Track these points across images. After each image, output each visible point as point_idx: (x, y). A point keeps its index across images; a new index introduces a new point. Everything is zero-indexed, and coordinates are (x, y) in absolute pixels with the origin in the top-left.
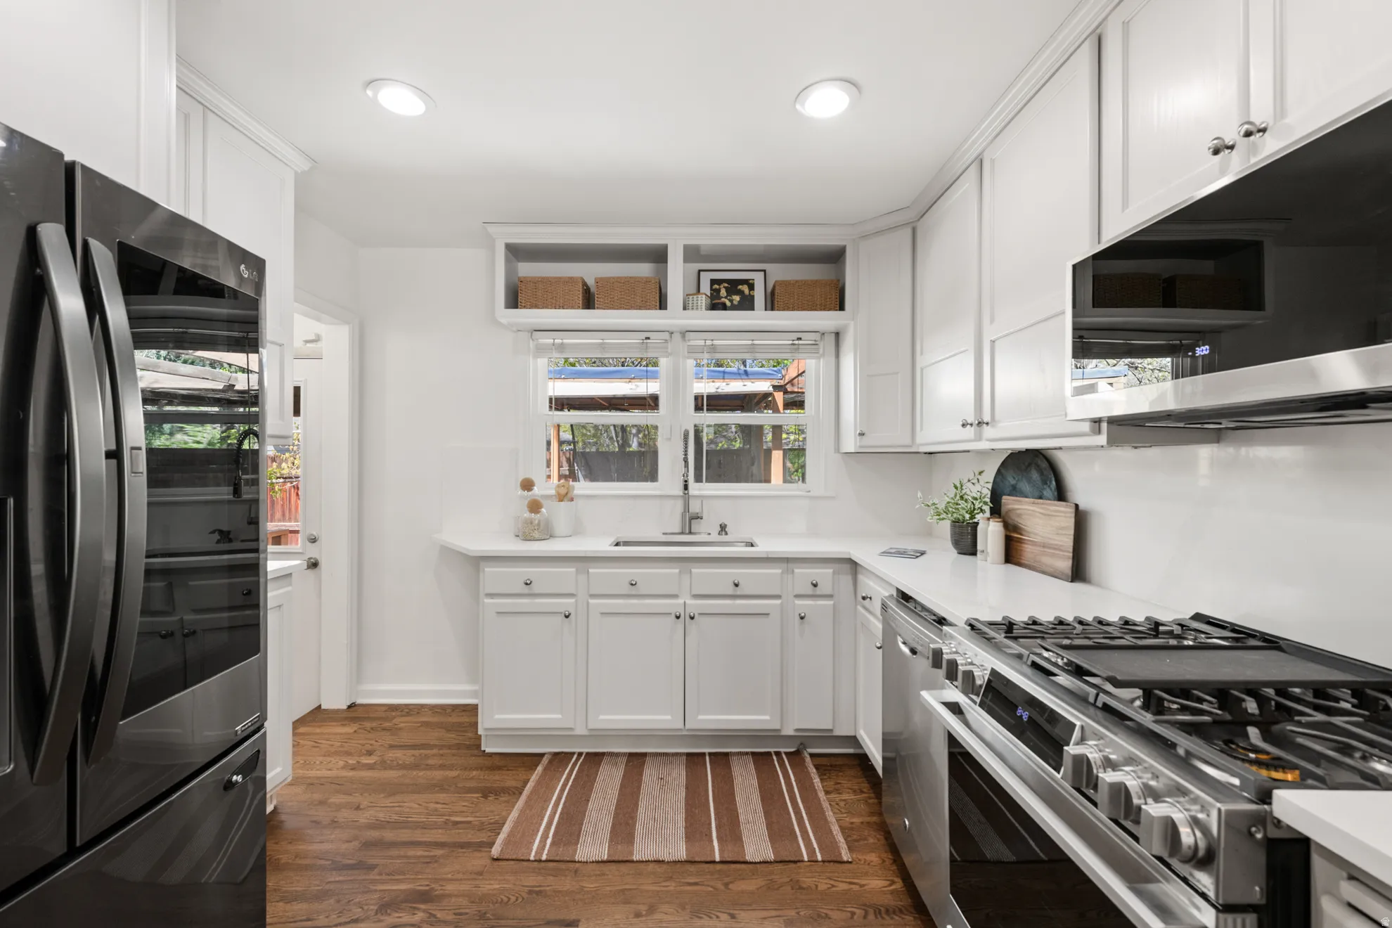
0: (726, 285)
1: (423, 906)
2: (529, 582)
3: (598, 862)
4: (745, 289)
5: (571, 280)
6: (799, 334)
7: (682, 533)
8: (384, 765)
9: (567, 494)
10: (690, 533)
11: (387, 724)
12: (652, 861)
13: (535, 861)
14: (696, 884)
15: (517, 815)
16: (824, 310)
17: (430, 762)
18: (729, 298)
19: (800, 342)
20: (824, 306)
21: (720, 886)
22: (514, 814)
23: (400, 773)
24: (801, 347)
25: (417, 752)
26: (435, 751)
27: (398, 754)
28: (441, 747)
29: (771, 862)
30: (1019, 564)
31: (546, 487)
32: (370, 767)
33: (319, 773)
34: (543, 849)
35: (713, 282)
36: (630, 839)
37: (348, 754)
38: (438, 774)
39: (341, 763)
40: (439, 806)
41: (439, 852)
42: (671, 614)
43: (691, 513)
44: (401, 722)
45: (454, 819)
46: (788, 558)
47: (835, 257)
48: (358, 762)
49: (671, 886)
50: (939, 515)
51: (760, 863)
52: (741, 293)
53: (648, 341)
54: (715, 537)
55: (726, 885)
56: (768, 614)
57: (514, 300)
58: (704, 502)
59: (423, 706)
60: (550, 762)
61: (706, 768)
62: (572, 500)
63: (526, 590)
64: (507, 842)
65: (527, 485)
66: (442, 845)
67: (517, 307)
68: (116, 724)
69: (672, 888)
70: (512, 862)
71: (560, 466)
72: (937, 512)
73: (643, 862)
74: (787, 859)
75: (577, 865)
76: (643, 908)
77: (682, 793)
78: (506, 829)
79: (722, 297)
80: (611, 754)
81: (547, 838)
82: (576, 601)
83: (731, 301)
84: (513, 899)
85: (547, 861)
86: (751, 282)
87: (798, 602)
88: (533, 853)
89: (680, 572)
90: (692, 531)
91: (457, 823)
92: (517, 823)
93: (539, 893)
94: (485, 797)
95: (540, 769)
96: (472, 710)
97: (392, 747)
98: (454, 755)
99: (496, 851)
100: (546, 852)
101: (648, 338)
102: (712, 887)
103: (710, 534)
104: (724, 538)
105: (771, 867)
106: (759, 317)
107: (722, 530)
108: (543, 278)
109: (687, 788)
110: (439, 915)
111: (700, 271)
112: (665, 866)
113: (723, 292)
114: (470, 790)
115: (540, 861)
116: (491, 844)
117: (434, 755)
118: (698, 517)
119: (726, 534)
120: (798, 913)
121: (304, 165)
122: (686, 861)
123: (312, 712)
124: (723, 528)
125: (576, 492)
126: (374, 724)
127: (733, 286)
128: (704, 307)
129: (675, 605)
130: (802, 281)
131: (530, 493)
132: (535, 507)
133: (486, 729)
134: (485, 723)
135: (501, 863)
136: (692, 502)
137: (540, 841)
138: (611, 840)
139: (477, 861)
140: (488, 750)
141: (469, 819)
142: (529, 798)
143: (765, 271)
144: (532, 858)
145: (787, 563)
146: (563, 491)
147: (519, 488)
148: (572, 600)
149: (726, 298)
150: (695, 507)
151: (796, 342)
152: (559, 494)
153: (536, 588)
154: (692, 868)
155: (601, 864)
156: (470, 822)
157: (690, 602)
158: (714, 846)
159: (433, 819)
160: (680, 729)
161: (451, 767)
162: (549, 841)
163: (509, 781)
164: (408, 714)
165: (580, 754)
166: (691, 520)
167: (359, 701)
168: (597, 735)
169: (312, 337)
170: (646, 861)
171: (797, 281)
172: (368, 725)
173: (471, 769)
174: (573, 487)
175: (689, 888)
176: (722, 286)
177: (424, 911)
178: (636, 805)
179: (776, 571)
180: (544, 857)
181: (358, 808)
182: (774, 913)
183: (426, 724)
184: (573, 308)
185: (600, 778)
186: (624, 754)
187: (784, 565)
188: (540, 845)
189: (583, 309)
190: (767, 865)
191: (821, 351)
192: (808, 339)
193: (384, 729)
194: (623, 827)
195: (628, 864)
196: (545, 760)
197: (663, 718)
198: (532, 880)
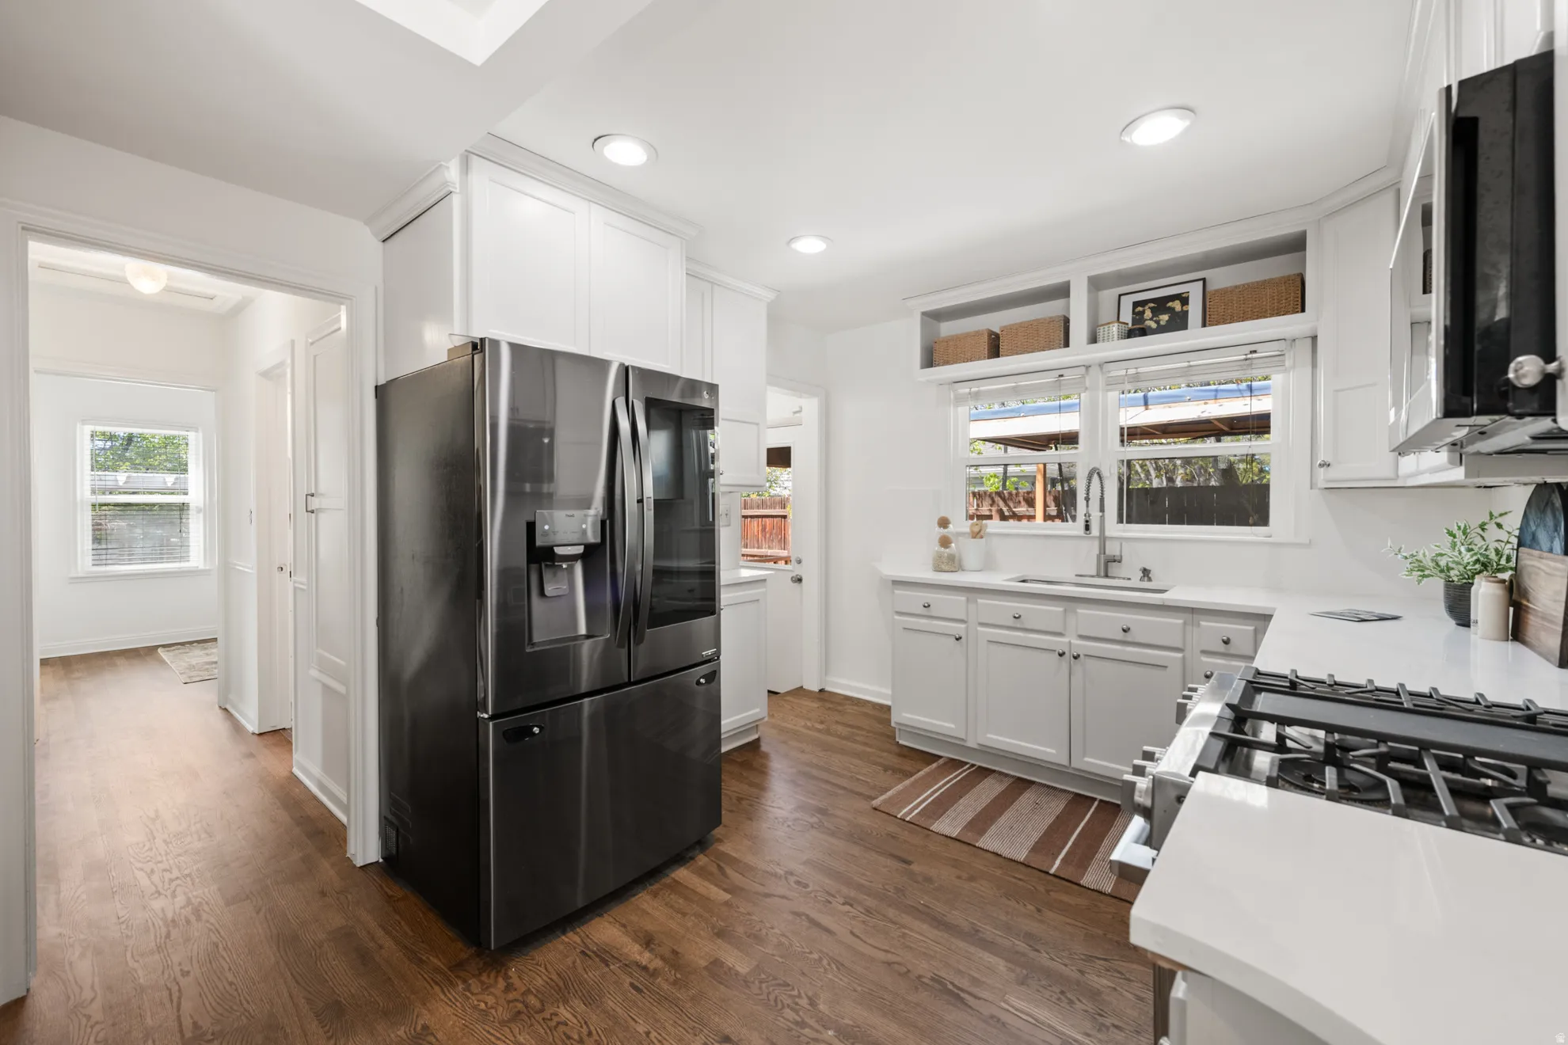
0: (1152, 305)
1: (819, 816)
2: (926, 605)
3: (946, 836)
4: (1177, 305)
5: (978, 334)
6: (1253, 347)
7: (1098, 575)
8: (828, 732)
9: (980, 531)
10: (1107, 576)
11: (840, 708)
12: (991, 852)
13: (900, 819)
14: (1020, 879)
15: (901, 788)
16: (1278, 314)
17: (858, 738)
18: (1155, 319)
19: (1254, 355)
20: (1277, 309)
21: (1041, 889)
22: (900, 787)
23: (837, 739)
24: (1255, 361)
25: (849, 729)
26: (864, 733)
27: (840, 728)
28: (868, 732)
29: (1105, 894)
30: (1524, 642)
31: (960, 525)
32: (819, 731)
33: (789, 726)
34: (910, 814)
35: (1136, 304)
36: (982, 832)
37: (809, 719)
38: (860, 748)
39: (803, 724)
40: (852, 766)
41: (841, 792)
42: (1055, 651)
43: (1108, 556)
44: (849, 708)
45: (858, 776)
46: (1193, 609)
47: (1296, 245)
48: (813, 726)
49: (999, 872)
50: (1422, 571)
51: (1093, 890)
52: (1171, 310)
53: (1062, 378)
54: (1136, 582)
55: (1048, 891)
56: (1166, 667)
57: (930, 358)
58: (1123, 544)
59: (868, 702)
60: (945, 764)
61: (1089, 810)
62: (982, 537)
63: (924, 611)
64: (885, 801)
65: (944, 523)
66: (844, 788)
67: (932, 367)
68: (644, 631)
69: (997, 874)
70: (884, 814)
71: (1046, 506)
72: (1419, 566)
73: (983, 849)
74: (1123, 898)
75: (930, 833)
76: (965, 875)
77: (1050, 820)
78: (889, 793)
79: (1147, 320)
80: (1001, 773)
81: (917, 809)
82: (967, 628)
83: (1157, 322)
84: (875, 833)
85: (908, 822)
86: (1184, 295)
87: (1205, 659)
88: (901, 814)
89: (1065, 611)
90: (1109, 575)
91: (858, 779)
92: (900, 793)
93: (893, 837)
94: (885, 771)
95: (934, 765)
96: (889, 708)
97: (837, 722)
98: (875, 738)
99: (875, 803)
100: (911, 816)
101: (1062, 376)
102: (1033, 886)
103: (1130, 579)
104: (1146, 585)
105: (1102, 897)
106: (1195, 335)
107: (1144, 576)
108: (953, 336)
109: (1057, 817)
110: (826, 823)
111: (1120, 296)
112: (1001, 860)
113: (1148, 314)
114: (875, 763)
115: (904, 820)
116: (874, 799)
117: (862, 735)
118: (1116, 560)
119: (1150, 580)
120: (1105, 934)
121: (771, 296)
122: (1021, 863)
123: (797, 689)
124: (1146, 573)
125: (989, 530)
126: (831, 706)
127: (1161, 305)
128: (1116, 336)
129: (1060, 643)
130: (1244, 285)
131: (946, 530)
132: (945, 542)
133: (896, 723)
134: (896, 718)
135: (877, 812)
136: (1108, 543)
137: (910, 809)
138: (965, 827)
139: (863, 805)
140: (901, 742)
141: (869, 780)
142: (916, 781)
143: (1204, 280)
144: (899, 816)
145: (1193, 613)
146: (976, 529)
147: (936, 525)
148: (963, 626)
149: (1151, 319)
150: (1112, 549)
151: (1249, 356)
152: (972, 532)
153: (933, 611)
154: (1023, 868)
155: (949, 839)
156: (867, 782)
157: (1076, 642)
158: (1054, 863)
159: (845, 772)
160: (1064, 766)
161: (870, 746)
162: (916, 811)
163: (907, 765)
164: (856, 705)
165: (973, 765)
166: (1108, 564)
167: (828, 688)
168: (985, 751)
169: (798, 409)
170: (986, 850)
171: (1236, 287)
172: (828, 705)
173: (883, 751)
174: (986, 526)
175: (1014, 880)
176: (1147, 307)
177: (817, 817)
178: (1001, 814)
179: (1177, 621)
180: (908, 819)
181: (803, 752)
182: (1080, 925)
183: (866, 715)
184: (979, 359)
185: (981, 786)
186: (1013, 777)
187: (1188, 616)
188: (910, 811)
189: (988, 358)
190: (1099, 894)
191: (1287, 363)
192: (1264, 351)
193: (836, 710)
194: (982, 821)
195: (971, 847)
196: (941, 761)
197: (1048, 751)
198: (892, 828)
